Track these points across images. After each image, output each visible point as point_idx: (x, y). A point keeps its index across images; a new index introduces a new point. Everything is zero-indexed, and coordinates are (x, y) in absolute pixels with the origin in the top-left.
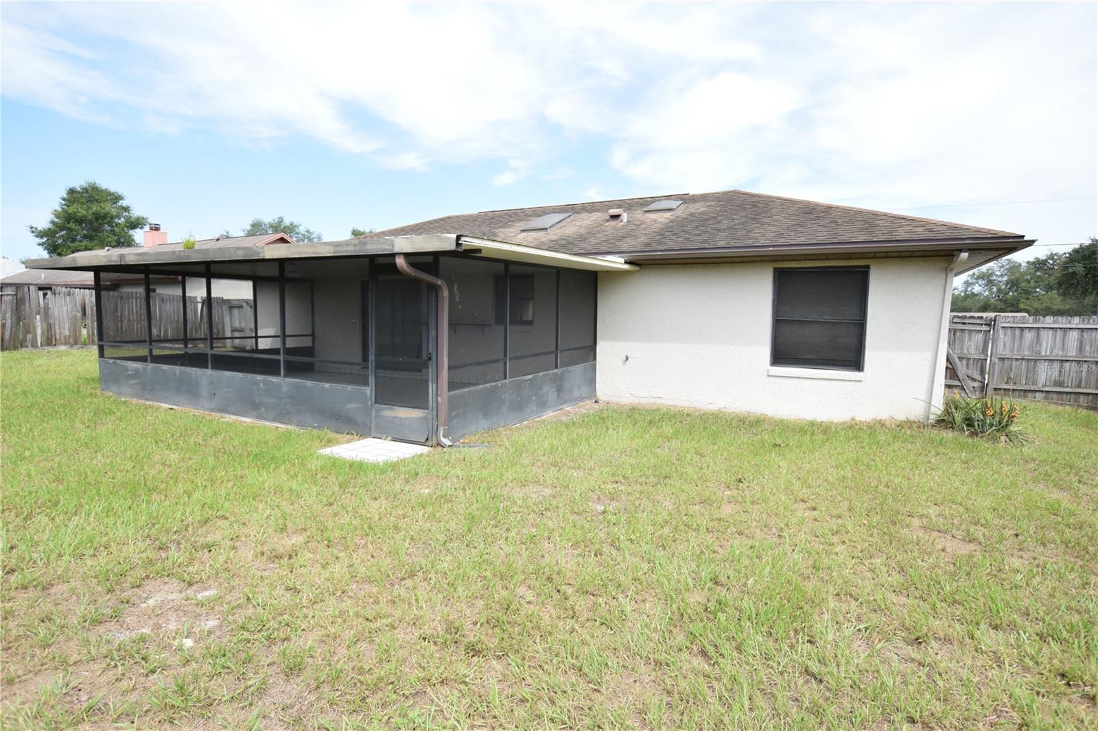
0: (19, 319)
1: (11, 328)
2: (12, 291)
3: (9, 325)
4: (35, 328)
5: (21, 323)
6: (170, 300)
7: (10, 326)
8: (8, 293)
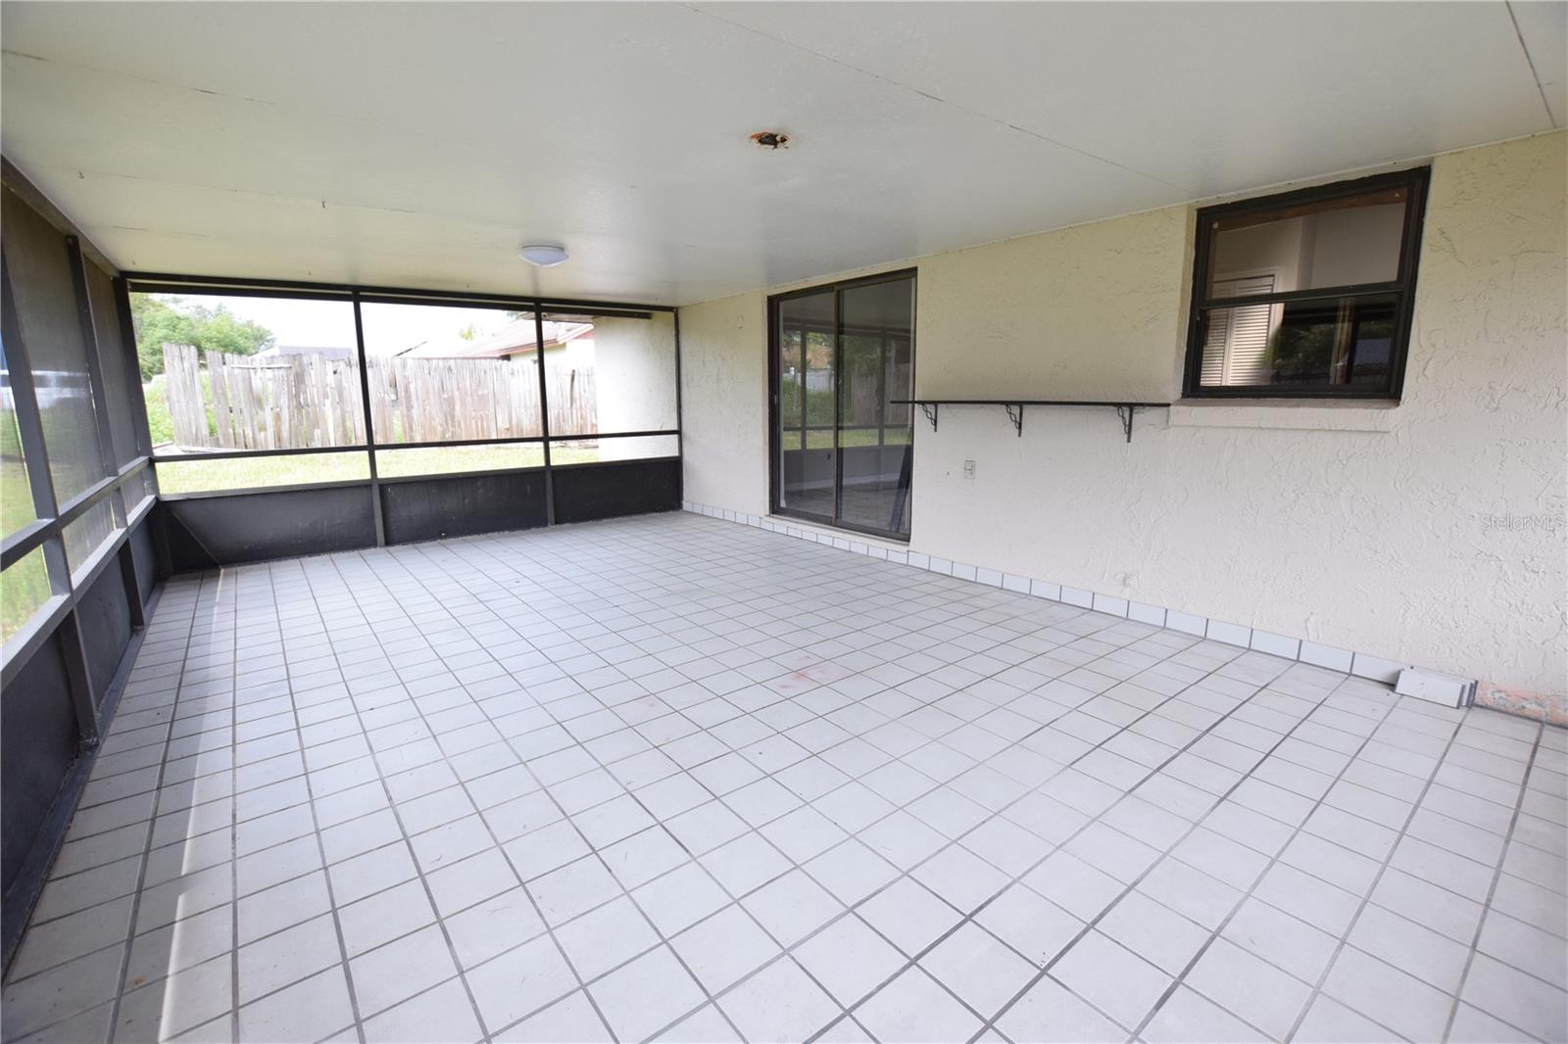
0: (299, 407)
1: (290, 421)
2: (285, 363)
3: (285, 415)
4: (325, 421)
5: (304, 411)
6: (523, 373)
7: (287, 416)
8: (279, 366)
